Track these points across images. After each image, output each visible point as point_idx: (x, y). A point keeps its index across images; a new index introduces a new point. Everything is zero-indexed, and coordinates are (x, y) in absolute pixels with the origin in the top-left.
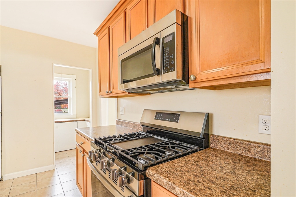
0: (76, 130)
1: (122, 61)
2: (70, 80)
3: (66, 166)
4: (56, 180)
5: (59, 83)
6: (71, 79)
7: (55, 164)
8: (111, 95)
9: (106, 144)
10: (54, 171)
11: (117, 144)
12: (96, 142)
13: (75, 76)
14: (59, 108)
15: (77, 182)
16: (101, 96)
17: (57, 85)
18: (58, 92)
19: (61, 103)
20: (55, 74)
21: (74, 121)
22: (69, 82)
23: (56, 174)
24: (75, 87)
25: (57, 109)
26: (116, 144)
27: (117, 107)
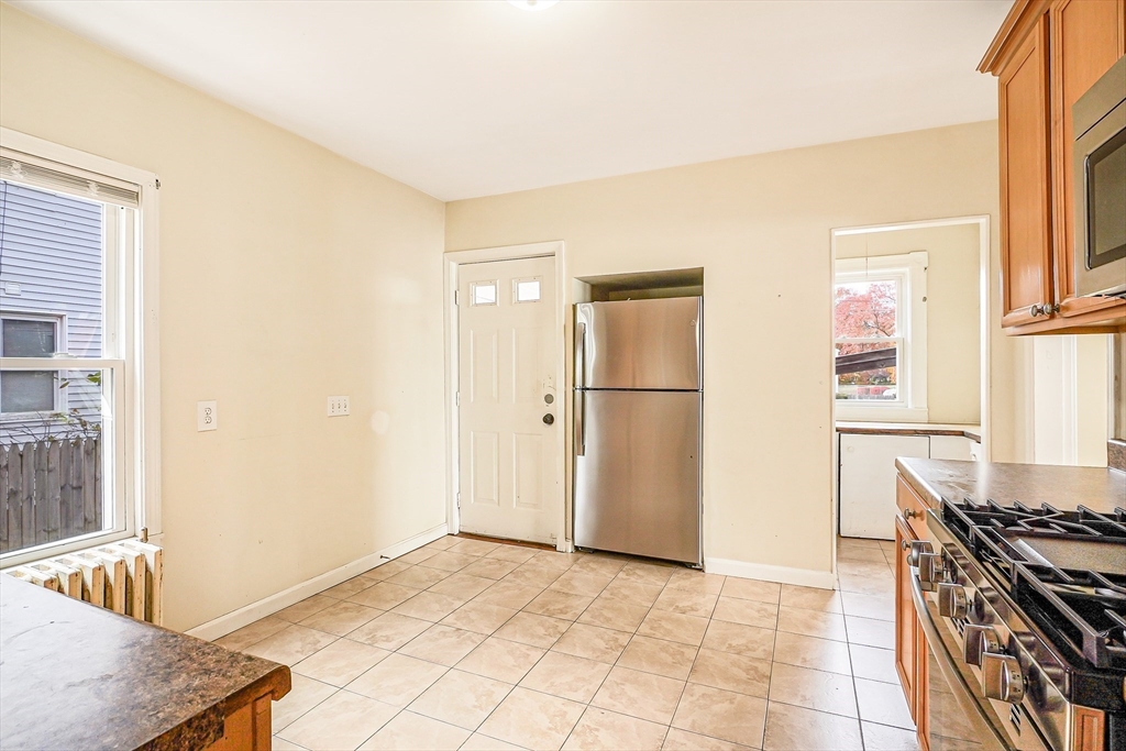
0: (897, 464)
1: (1094, 159)
2: (904, 274)
3: (874, 594)
4: (835, 627)
5: (882, 289)
6: (906, 270)
7: (835, 571)
8: (1058, 323)
9: (975, 528)
10: (832, 595)
11: (1036, 542)
12: (949, 515)
13: (923, 256)
14: (880, 383)
15: (900, 659)
16: (1011, 330)
17: (873, 295)
18: (877, 323)
19: (878, 364)
20: (837, 263)
21: (916, 433)
22: (900, 279)
23: (836, 603)
24: (925, 299)
25: (873, 386)
26: (1028, 540)
27: (1116, 378)
